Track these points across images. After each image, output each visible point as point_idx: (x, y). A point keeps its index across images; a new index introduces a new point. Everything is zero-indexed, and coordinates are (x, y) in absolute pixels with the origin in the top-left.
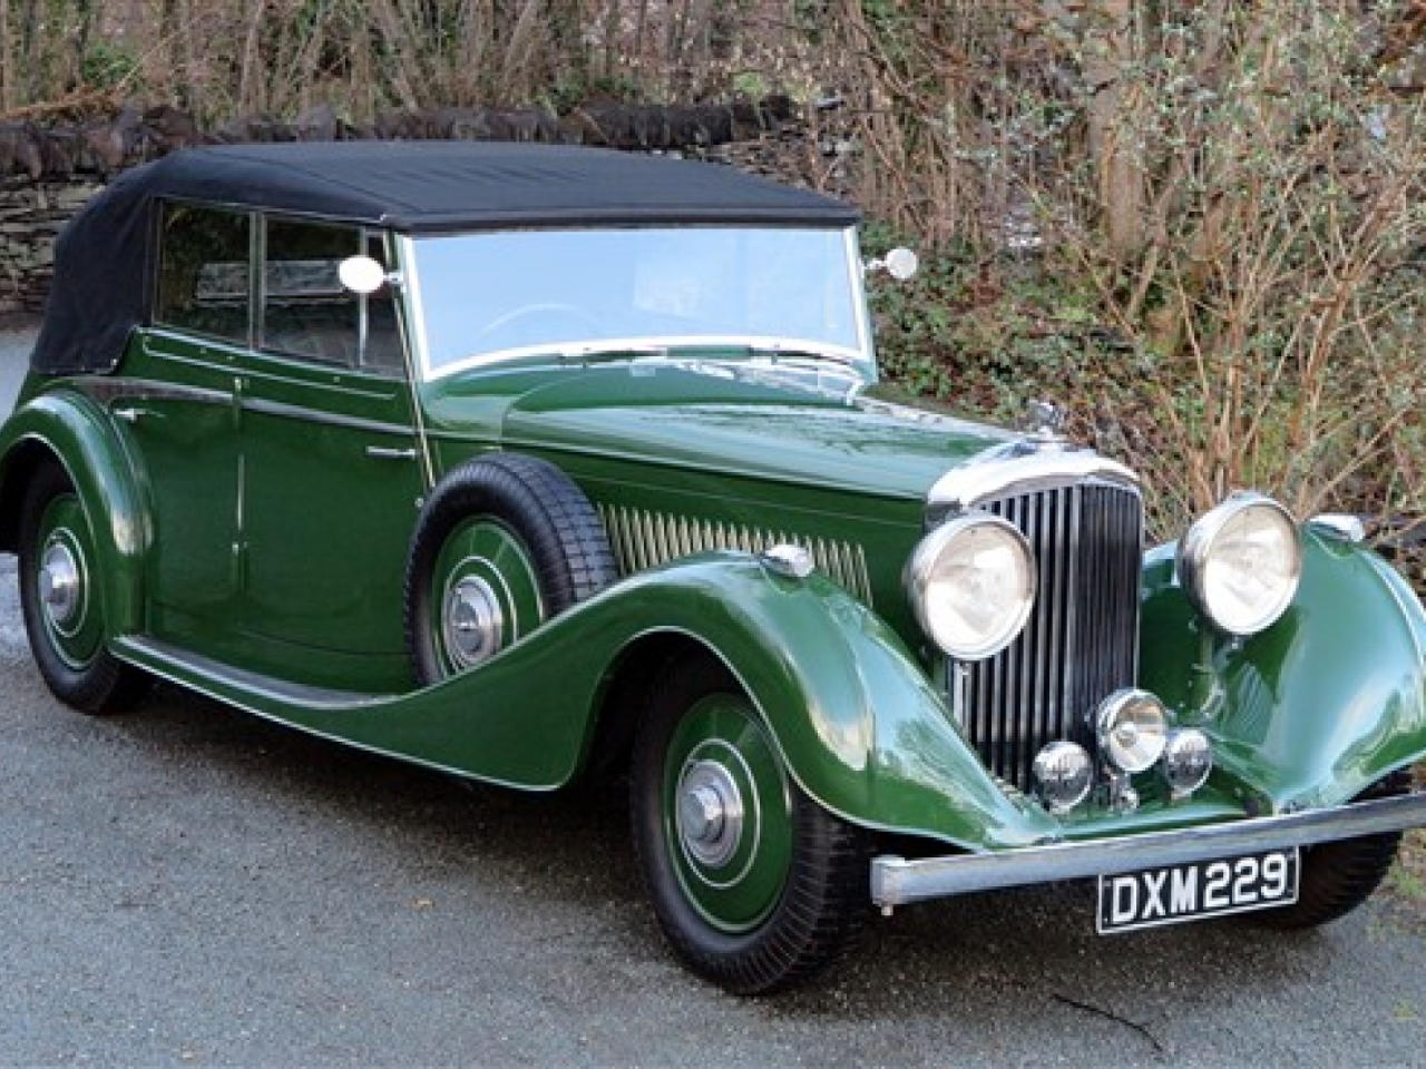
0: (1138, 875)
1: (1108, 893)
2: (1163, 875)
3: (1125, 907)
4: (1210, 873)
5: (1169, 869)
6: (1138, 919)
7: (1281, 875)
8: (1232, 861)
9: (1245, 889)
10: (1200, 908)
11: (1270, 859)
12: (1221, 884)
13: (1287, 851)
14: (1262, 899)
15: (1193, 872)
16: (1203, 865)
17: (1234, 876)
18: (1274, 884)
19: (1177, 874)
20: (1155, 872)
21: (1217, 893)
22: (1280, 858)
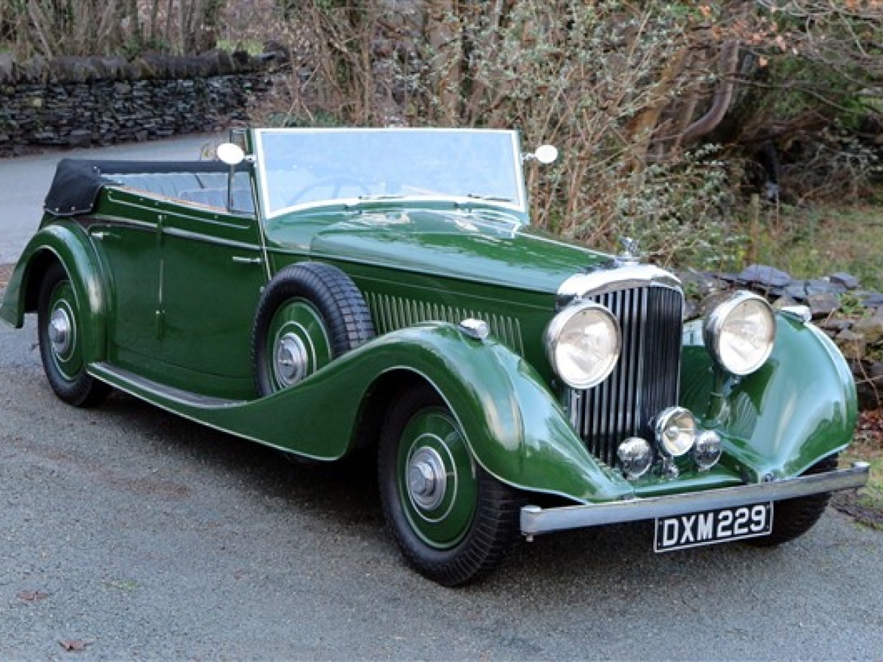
0: (679, 517)
1: (661, 528)
2: (693, 518)
3: (670, 537)
4: (720, 517)
5: (697, 514)
6: (678, 543)
7: (762, 518)
8: (734, 509)
9: (741, 526)
10: (715, 537)
11: (756, 509)
12: (727, 523)
13: (766, 504)
14: (751, 532)
15: (711, 516)
16: (716, 512)
17: (735, 519)
18: (758, 523)
19: (701, 517)
20: (688, 516)
21: (724, 529)
22: (762, 508)
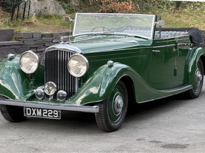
0: (31, 108)
1: (26, 110)
3: (29, 113)
4: (44, 110)
5: (36, 108)
6: (31, 115)
7: (57, 114)
8: (48, 110)
9: (50, 115)
10: (42, 116)
11: (55, 111)
12: (46, 113)
13: (58, 110)
14: (53, 117)
15: (40, 110)
16: (42, 109)
17: (48, 112)
18: (56, 115)
19: (38, 110)
20: (34, 108)
21: (45, 114)
22: (57, 111)
